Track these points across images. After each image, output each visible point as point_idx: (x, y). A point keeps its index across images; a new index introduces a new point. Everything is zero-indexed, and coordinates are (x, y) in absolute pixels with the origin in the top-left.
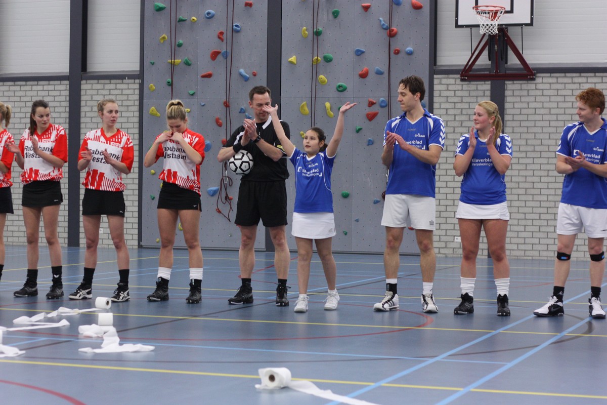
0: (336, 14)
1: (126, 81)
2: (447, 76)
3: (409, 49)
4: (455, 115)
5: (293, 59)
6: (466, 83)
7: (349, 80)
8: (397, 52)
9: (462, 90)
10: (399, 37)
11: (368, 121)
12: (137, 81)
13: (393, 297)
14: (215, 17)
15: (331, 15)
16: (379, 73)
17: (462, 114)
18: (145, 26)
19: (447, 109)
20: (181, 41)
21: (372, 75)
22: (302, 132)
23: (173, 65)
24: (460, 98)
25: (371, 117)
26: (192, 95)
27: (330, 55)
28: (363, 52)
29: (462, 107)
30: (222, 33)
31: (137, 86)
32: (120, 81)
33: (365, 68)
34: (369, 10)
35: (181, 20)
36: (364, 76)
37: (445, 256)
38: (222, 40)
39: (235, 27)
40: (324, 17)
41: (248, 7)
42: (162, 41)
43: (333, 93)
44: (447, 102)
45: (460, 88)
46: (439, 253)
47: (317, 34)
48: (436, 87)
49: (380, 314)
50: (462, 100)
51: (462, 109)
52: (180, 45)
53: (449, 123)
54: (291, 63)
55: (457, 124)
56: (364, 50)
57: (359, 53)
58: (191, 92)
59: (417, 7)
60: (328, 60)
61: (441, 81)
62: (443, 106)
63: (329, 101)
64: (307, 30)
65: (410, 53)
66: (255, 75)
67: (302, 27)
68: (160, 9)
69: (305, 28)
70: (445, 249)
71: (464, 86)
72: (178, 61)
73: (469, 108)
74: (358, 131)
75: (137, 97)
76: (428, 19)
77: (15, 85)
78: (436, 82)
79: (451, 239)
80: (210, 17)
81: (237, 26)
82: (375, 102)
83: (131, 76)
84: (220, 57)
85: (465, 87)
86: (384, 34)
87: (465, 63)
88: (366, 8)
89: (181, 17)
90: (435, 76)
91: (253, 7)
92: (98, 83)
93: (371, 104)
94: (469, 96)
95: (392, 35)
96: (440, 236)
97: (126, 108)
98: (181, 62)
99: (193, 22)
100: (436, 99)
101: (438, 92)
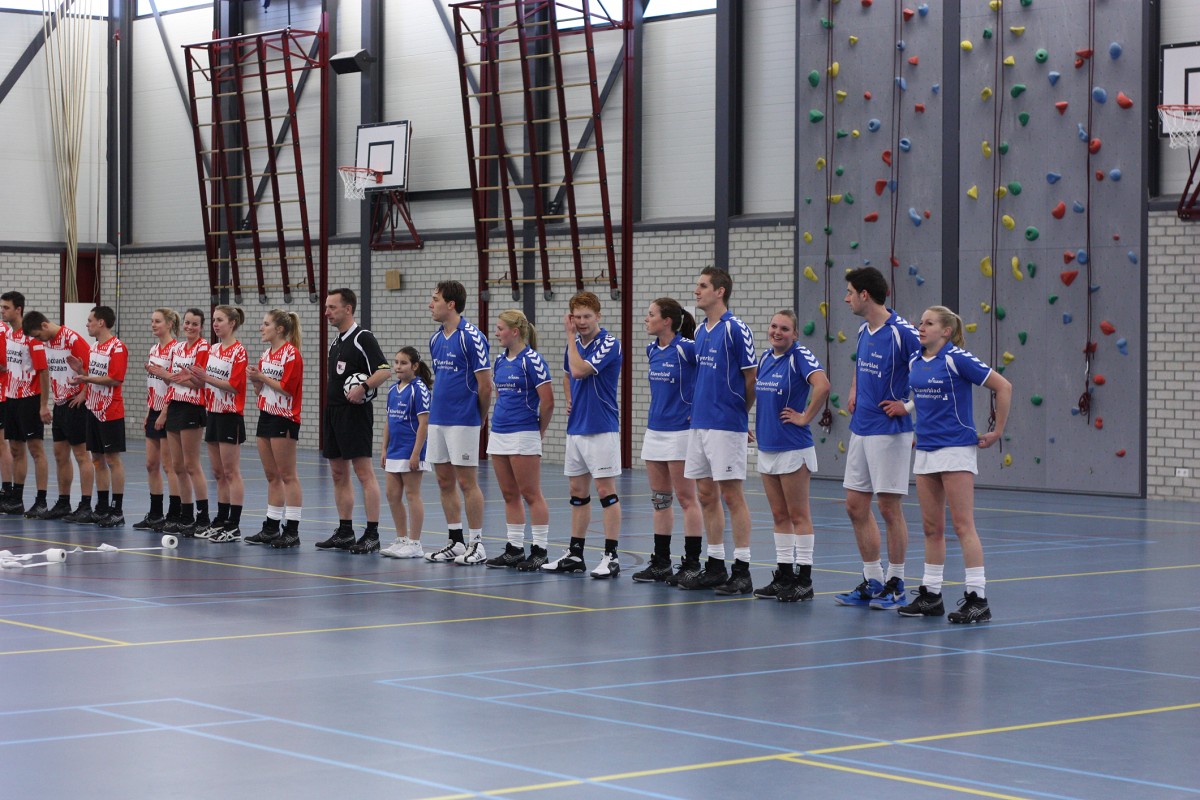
0: (1024, 120)
1: (779, 228)
2: (1164, 213)
3: (1116, 171)
4: (1175, 276)
5: (972, 191)
6: (1190, 223)
7: (1041, 224)
8: (1100, 177)
9: (1184, 235)
10: (1103, 151)
11: (1065, 287)
12: (793, 228)
13: (453, 545)
14: (881, 129)
15: (1018, 122)
16: (1078, 210)
17: (1184, 273)
18: (800, 146)
19: (1165, 266)
20: (841, 167)
21: (1069, 213)
22: (983, 304)
23: (829, 202)
24: (1181, 248)
25: (1069, 279)
26: (855, 247)
27: (1018, 184)
28: (1058, 179)
29: (1184, 262)
30: (887, 154)
31: (791, 236)
32: (771, 229)
33: (1061, 202)
34: (1066, 112)
35: (840, 136)
36: (1059, 214)
37: (1162, 498)
38: (889, 164)
39: (901, 144)
40: (1010, 124)
41: (920, 112)
42: (819, 168)
43: (1021, 242)
44: (1165, 254)
45: (1181, 231)
46: (1156, 494)
47: (1003, 151)
48: (1152, 231)
50: (1184, 251)
51: (1184, 265)
52: (840, 173)
53: (1168, 288)
54: (970, 197)
55: (1178, 289)
56: (1059, 175)
57: (1053, 180)
58: (853, 243)
59: (1126, 106)
60: (1015, 192)
61: (1157, 221)
62: (1160, 260)
63: (1016, 255)
64: (988, 145)
65: (1117, 178)
66: (928, 216)
67: (984, 140)
68: (816, 120)
69: (985, 143)
70: (1164, 488)
71: (1187, 228)
72: (837, 197)
73: (1194, 264)
74: (1053, 301)
75: (791, 252)
76: (1140, 123)
77: (655, 237)
78: (1151, 222)
79: (1170, 472)
80: (875, 129)
81: (904, 142)
82: (1072, 255)
83: (786, 222)
84: (887, 191)
85: (1188, 230)
86: (1084, 148)
87: (1182, 191)
88: (1062, 109)
89: (840, 131)
90: (1150, 214)
91: (925, 112)
92: (748, 232)
93: (1068, 259)
94: (1194, 244)
95: (1093, 150)
96: (1156, 467)
97: (779, 268)
98: (841, 199)
99: (856, 138)
100: (1151, 251)
101: (1153, 239)
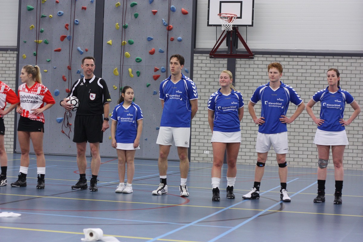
0: (136, 16)
1: (9, 52)
2: (201, 55)
3: (180, 38)
4: (206, 78)
5: (110, 42)
6: (213, 59)
7: (144, 56)
8: (172, 40)
9: (210, 63)
10: (173, 30)
11: (154, 81)
12: (16, 52)
13: (164, 187)
14: (64, 15)
15: (133, 17)
16: (161, 52)
17: (210, 77)
18: (21, 20)
19: (201, 74)
20: (43, 29)
21: (157, 53)
22: (114, 86)
23: (37, 43)
24: (209, 68)
25: (156, 78)
26: (49, 61)
27: (132, 40)
28: (152, 39)
29: (210, 73)
30: (67, 25)
31: (15, 55)
32: (5, 52)
33: (153, 49)
34: (156, 14)
35: (43, 17)
36: (152, 53)
37: (198, 161)
38: (68, 29)
39: (75, 22)
40: (129, 17)
41: (84, 10)
42: (31, 29)
43: (133, 63)
44: (201, 70)
45: (209, 62)
46: (195, 160)
47: (125, 27)
48: (195, 61)
49: (156, 197)
50: (210, 69)
51: (210, 75)
52: (42, 32)
53: (202, 83)
54: (109, 44)
55: (207, 83)
56: (153, 38)
57: (150, 39)
58: (48, 60)
59: (185, 13)
60: (131, 43)
61: (198, 57)
62: (199, 72)
63: (131, 68)
64: (119, 25)
65: (180, 41)
66: (87, 51)
67: (116, 23)
68: (30, 10)
69: (117, 23)
70: (198, 158)
71: (212, 61)
72: (40, 41)
73: (214, 74)
74: (148, 86)
75: (15, 62)
76: (191, 20)
78: (195, 58)
79: (202, 152)
80: (60, 15)
81: (76, 21)
82: (158, 69)
83: (12, 49)
84: (66, 39)
85: (212, 62)
86: (165, 29)
87: (213, 47)
88: (155, 13)
89: (43, 15)
90: (195, 55)
91: (87, 10)
93: (156, 70)
94: (215, 67)
95: (169, 29)
96: (195, 150)
97: (8, 68)
98: (42, 42)
99: (51, 18)
100: (195, 68)
101: (196, 64)
